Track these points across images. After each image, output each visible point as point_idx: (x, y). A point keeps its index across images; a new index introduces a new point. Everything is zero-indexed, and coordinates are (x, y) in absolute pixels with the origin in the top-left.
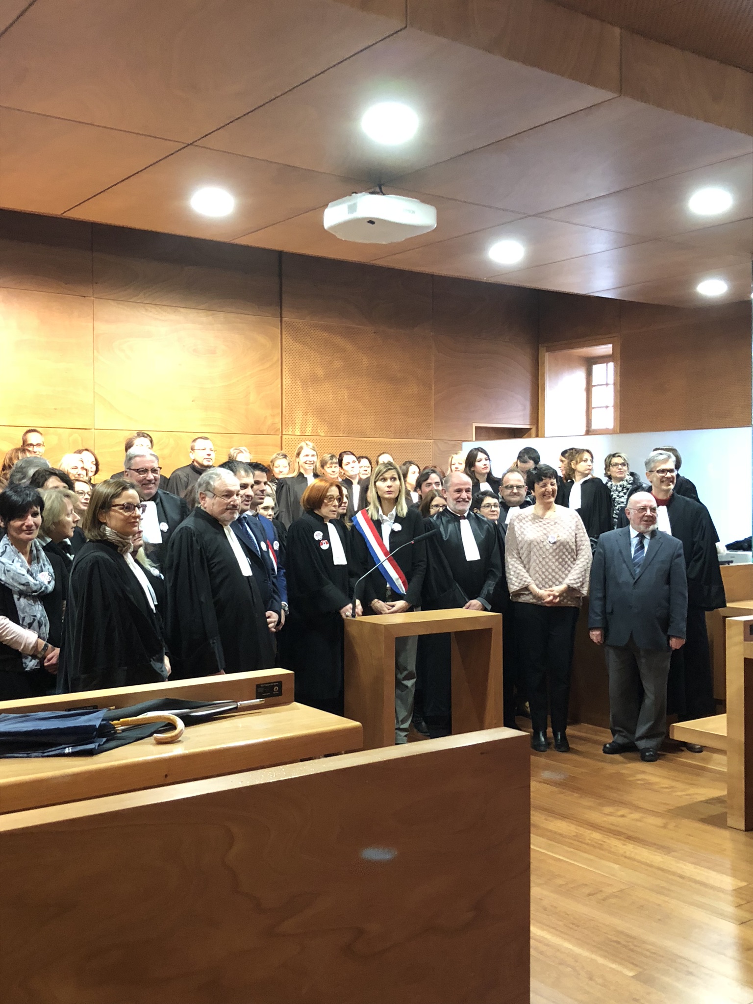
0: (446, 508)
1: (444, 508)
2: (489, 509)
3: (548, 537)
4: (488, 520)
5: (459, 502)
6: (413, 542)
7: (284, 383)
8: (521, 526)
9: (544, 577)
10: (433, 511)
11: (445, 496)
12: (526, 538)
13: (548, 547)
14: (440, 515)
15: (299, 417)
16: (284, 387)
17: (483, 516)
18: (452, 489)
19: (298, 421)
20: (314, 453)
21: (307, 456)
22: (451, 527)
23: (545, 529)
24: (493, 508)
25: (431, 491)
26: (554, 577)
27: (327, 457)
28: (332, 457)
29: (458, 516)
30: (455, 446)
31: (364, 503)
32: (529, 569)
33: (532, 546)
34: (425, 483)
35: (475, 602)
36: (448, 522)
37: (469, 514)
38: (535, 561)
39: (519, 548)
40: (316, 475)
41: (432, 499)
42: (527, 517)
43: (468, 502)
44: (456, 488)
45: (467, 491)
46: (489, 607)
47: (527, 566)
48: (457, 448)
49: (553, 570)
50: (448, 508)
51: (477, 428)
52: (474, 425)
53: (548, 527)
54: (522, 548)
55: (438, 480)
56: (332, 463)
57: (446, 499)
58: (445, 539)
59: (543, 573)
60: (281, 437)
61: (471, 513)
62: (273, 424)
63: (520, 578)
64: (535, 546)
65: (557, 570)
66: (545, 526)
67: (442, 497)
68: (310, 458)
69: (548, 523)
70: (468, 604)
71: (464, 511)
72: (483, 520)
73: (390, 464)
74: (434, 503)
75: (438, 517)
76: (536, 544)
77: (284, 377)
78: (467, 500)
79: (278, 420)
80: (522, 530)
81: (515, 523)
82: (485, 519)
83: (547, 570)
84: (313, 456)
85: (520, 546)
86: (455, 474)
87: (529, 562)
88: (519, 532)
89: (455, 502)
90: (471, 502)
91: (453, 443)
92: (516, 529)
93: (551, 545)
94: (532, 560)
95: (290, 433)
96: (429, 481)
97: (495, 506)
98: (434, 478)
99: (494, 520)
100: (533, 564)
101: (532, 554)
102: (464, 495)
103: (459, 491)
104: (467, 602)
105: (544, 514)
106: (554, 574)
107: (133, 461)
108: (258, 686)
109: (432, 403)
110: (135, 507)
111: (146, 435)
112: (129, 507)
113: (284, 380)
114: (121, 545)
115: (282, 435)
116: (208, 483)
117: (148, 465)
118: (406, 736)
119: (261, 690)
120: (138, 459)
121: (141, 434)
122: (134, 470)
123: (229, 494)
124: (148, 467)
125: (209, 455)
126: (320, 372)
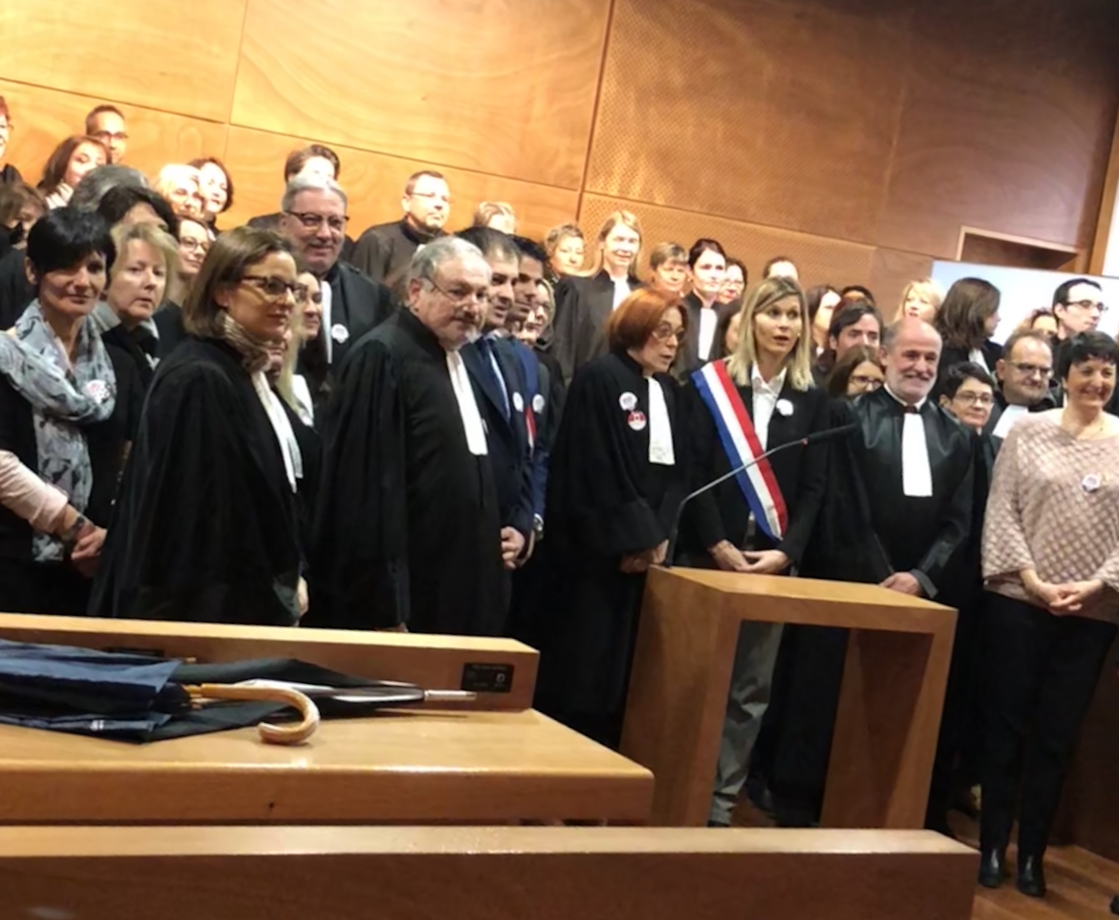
0: (882, 388)
1: (878, 385)
2: (969, 403)
3: (1082, 478)
4: (963, 424)
5: (910, 377)
6: (805, 441)
7: (604, 90)
8: (1030, 449)
9: (1061, 555)
10: (854, 387)
11: (884, 362)
12: (1037, 475)
13: (1080, 498)
14: (868, 398)
15: (621, 160)
16: (602, 98)
17: (955, 415)
18: (899, 350)
19: (618, 169)
20: (636, 236)
21: (621, 239)
22: (886, 424)
23: (1078, 460)
24: (979, 404)
25: (857, 347)
26: (1081, 558)
27: (666, 248)
28: (677, 250)
29: (901, 405)
30: (920, 264)
31: (720, 350)
32: (1033, 534)
33: (1049, 492)
34: (847, 330)
35: (907, 578)
36: (882, 414)
37: (925, 406)
38: (1049, 521)
39: (1021, 492)
40: (633, 281)
41: (856, 364)
42: (1044, 430)
43: (926, 380)
44: (909, 348)
45: (930, 357)
46: (932, 591)
47: (1029, 530)
48: (922, 273)
49: (1083, 546)
50: (886, 386)
51: (968, 236)
52: (965, 230)
53: (1086, 457)
54: (1026, 492)
55: (875, 327)
56: (675, 262)
57: (883, 369)
58: (868, 446)
59: (1062, 547)
60: (581, 196)
61: (932, 405)
62: (570, 167)
63: (1007, 551)
64: (1054, 492)
65: (1091, 546)
66: (1079, 455)
67: (877, 362)
68: (626, 246)
69: (1087, 449)
70: (891, 579)
71: (916, 397)
72: (953, 423)
73: (788, 282)
74: (858, 372)
75: (862, 401)
76: (1056, 488)
77: (605, 78)
78: (926, 375)
79: (580, 160)
80: (1033, 456)
81: (1020, 441)
82: (957, 421)
83: (1071, 543)
84: (632, 241)
85: (1023, 487)
86: (910, 321)
87: (1034, 522)
88: (1026, 460)
89: (900, 376)
90: (933, 381)
91: (918, 259)
92: (1020, 452)
93: (1086, 494)
94: (1042, 520)
95: (599, 190)
96: (858, 326)
97: (984, 398)
98: (868, 322)
99: (974, 427)
100: (1043, 528)
101: (1045, 506)
102: (922, 364)
103: (913, 355)
104: (889, 575)
105: (1078, 432)
106: (1083, 553)
107: (297, 198)
108: (468, 667)
109: (888, 174)
110: (287, 286)
111: (328, 153)
112: (276, 285)
113: (604, 84)
114: (248, 353)
115: (583, 190)
116: (428, 263)
117: (324, 209)
118: (730, 810)
119: (471, 675)
120: (307, 194)
121: (320, 151)
122: (296, 214)
123: (463, 290)
124: (324, 213)
125: (439, 208)
126: (677, 79)
